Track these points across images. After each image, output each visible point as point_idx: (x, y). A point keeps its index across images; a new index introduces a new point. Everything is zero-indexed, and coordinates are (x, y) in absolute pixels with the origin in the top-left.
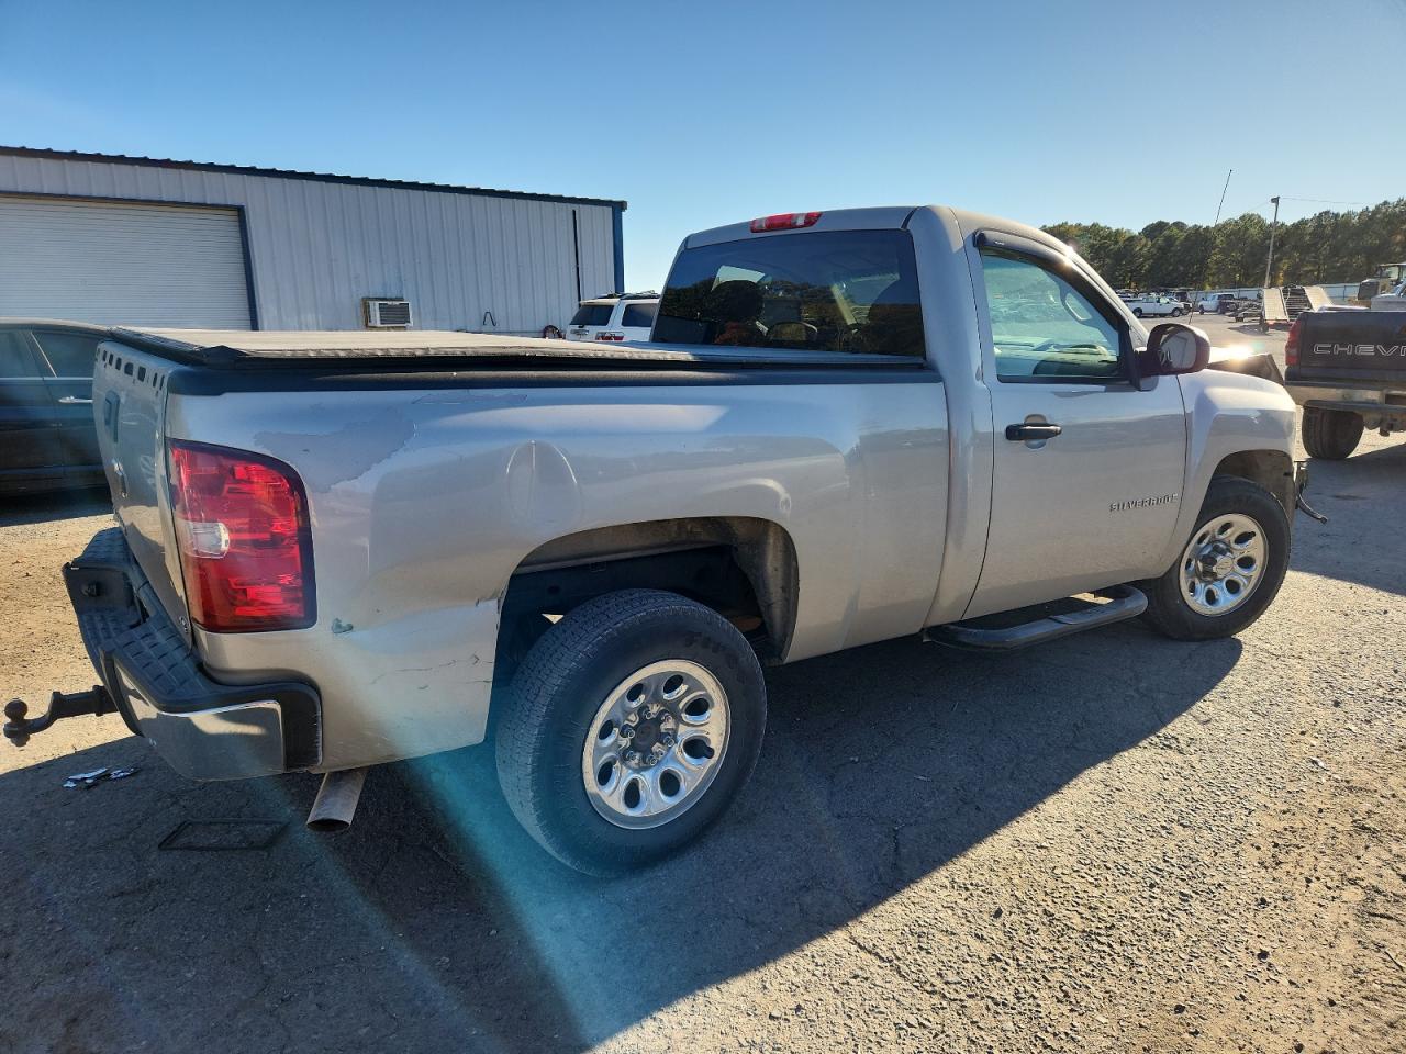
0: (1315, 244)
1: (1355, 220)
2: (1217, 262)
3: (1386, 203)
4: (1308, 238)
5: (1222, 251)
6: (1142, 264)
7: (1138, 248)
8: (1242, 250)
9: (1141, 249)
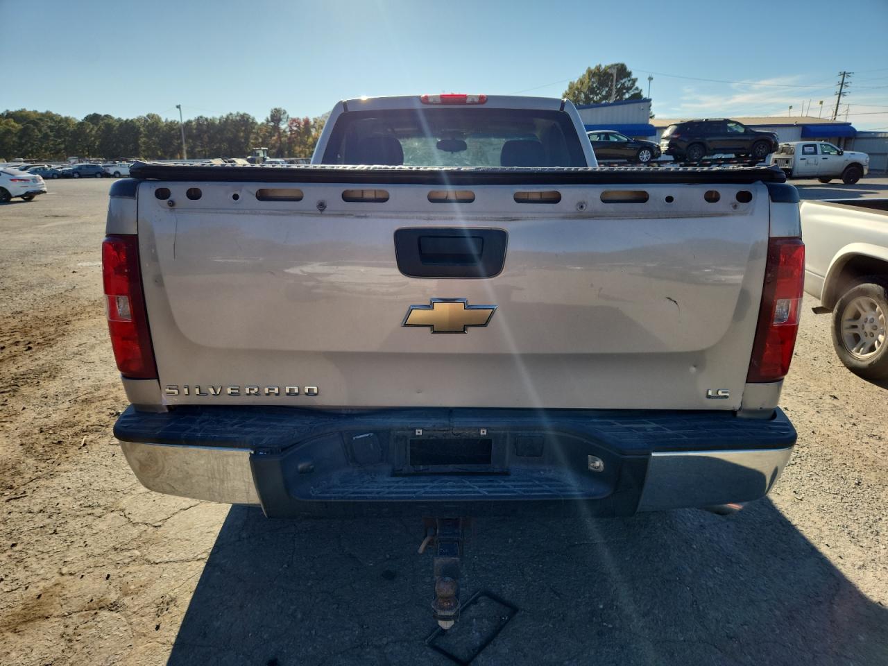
0: (200, 135)
1: (217, 122)
2: (144, 143)
3: (231, 114)
4: (194, 131)
5: (146, 136)
6: (94, 142)
7: (88, 131)
8: (157, 136)
9: (91, 131)
